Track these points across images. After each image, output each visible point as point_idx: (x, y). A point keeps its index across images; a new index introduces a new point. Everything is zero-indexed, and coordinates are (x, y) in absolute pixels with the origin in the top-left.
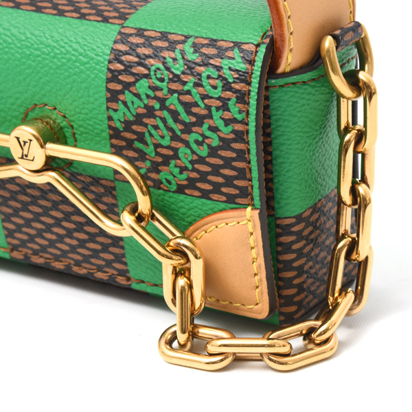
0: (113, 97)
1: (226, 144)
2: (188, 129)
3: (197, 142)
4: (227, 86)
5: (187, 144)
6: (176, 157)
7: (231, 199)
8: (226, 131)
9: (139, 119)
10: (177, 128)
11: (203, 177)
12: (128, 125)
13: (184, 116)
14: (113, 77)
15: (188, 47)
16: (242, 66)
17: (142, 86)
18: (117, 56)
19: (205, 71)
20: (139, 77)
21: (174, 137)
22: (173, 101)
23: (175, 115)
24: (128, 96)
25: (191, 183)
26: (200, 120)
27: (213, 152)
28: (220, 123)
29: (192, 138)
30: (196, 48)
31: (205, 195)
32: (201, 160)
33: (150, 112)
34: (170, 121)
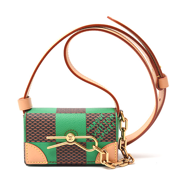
0: (88, 126)
1: (112, 130)
2: (104, 129)
3: (106, 131)
4: (111, 120)
5: (104, 132)
6: (101, 135)
7: (112, 141)
8: (112, 128)
9: (93, 129)
10: (101, 129)
11: (107, 138)
12: (91, 131)
13: (103, 127)
14: (87, 122)
15: (101, 115)
16: (113, 117)
17: (94, 123)
18: (88, 118)
19: (107, 118)
20: (93, 121)
21: (101, 131)
22: (101, 125)
23: (101, 127)
24: (91, 125)
25: (104, 139)
26: (107, 127)
27: (109, 132)
28: (111, 127)
29: (104, 131)
30: (103, 115)
31: (107, 141)
32: (106, 135)
33: (96, 127)
34: (100, 128)
